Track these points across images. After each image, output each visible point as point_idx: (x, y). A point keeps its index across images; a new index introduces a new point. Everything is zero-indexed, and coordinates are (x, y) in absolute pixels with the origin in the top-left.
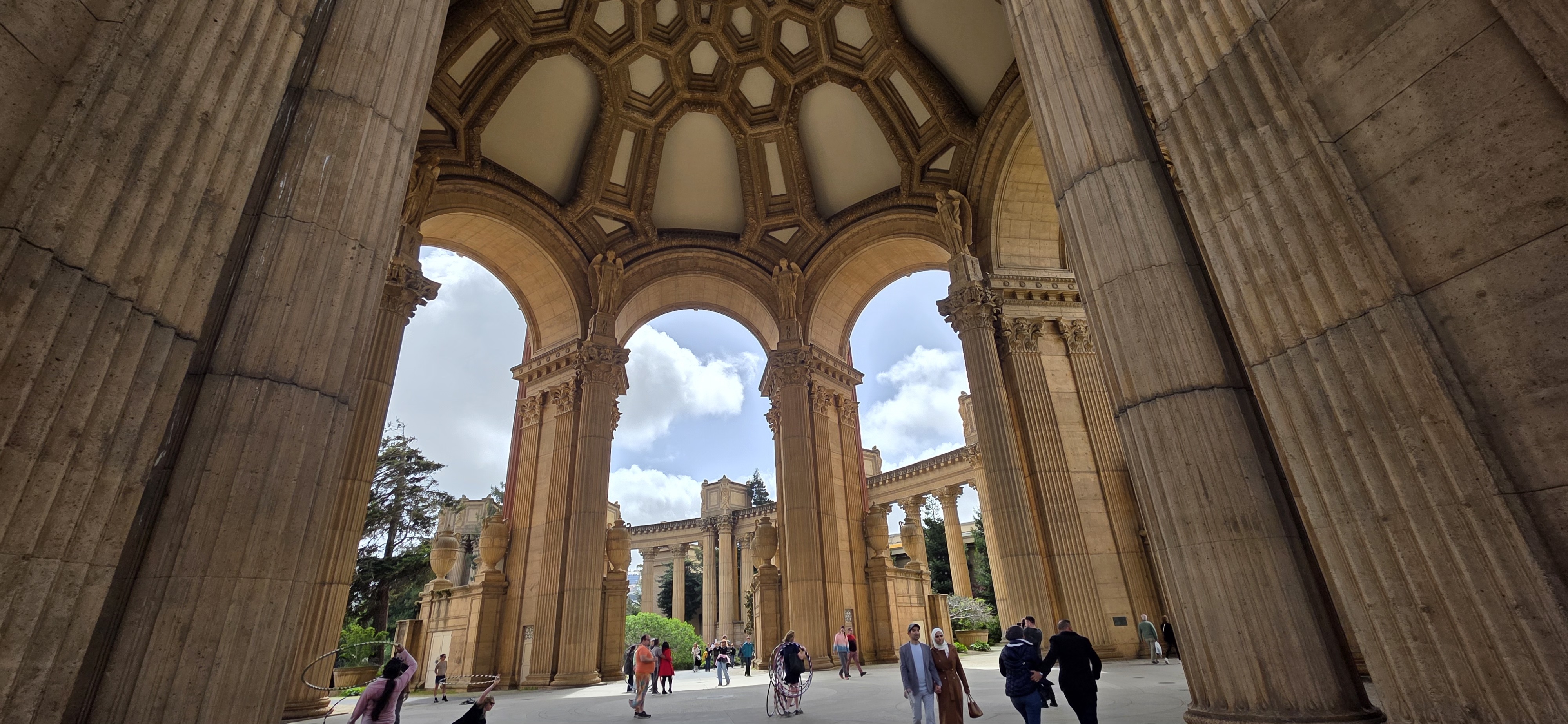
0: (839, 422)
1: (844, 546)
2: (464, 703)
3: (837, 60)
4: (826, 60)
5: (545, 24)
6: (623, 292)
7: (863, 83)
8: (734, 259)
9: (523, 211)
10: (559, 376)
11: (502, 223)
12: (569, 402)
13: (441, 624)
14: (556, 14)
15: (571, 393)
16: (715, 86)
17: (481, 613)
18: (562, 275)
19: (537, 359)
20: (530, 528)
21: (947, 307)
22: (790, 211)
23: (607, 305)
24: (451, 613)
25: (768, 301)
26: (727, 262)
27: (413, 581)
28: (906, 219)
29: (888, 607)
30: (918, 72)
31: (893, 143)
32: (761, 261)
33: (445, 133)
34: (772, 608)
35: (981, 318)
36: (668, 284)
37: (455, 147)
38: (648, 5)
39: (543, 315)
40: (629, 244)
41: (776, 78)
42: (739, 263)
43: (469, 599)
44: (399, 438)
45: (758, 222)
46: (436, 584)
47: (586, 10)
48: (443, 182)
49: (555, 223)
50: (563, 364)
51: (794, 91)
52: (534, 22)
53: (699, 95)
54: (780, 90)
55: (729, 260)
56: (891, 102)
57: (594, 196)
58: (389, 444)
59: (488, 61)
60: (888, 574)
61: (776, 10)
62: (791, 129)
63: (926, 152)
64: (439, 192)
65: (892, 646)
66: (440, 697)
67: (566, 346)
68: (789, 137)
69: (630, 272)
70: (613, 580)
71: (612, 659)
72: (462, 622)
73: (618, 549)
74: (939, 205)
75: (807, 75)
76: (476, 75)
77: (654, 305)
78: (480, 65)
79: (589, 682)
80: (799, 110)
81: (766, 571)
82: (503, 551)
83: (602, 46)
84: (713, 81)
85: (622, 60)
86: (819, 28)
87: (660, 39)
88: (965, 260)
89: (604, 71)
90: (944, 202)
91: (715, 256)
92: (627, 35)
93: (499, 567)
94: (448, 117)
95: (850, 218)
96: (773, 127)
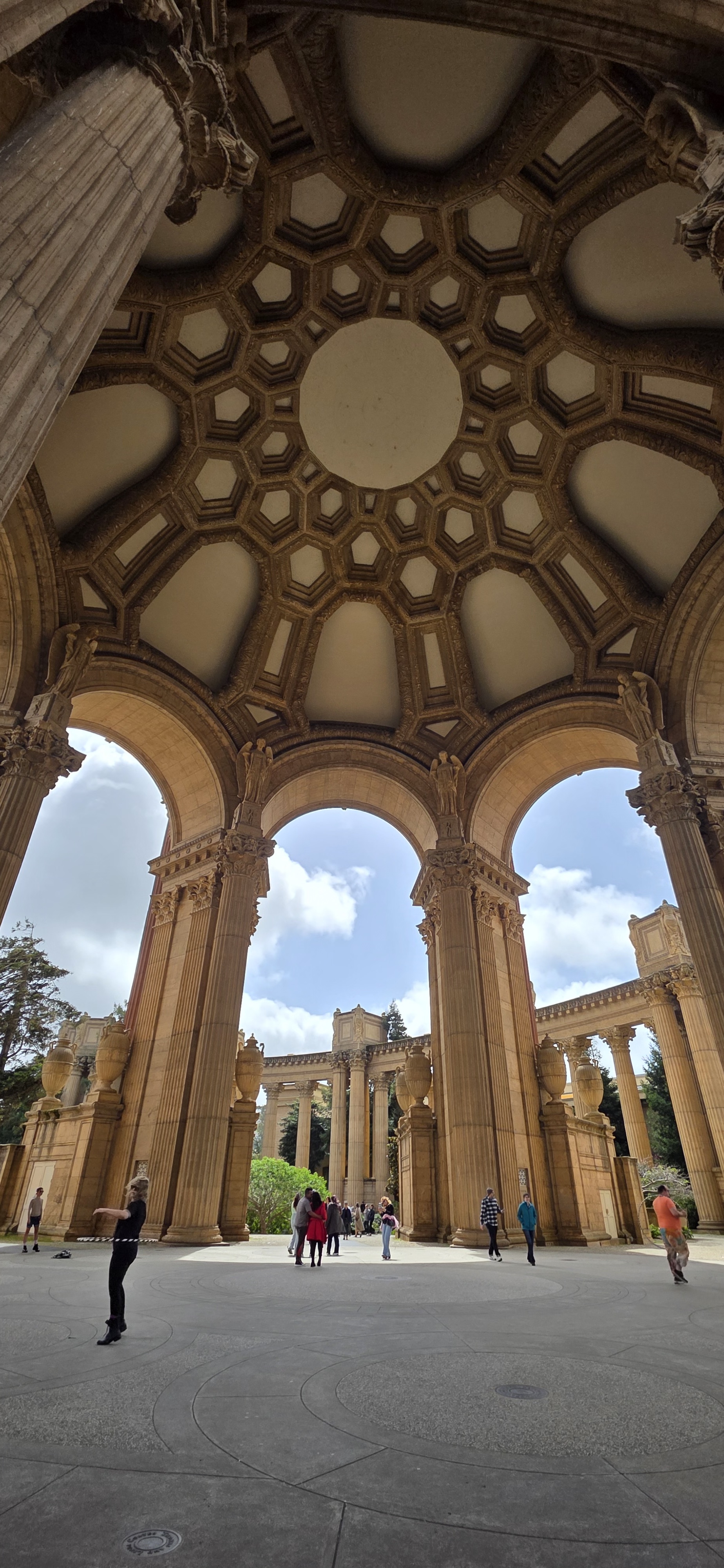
0: (505, 935)
1: (514, 1085)
2: (56, 1257)
3: (504, 546)
4: (492, 546)
5: (213, 511)
6: (271, 783)
7: (532, 567)
8: (389, 752)
9: (175, 694)
10: (198, 870)
11: (154, 705)
12: (208, 898)
13: (45, 1152)
14: (224, 503)
15: (210, 887)
16: (376, 577)
17: (91, 1140)
18: (209, 761)
19: (177, 851)
20: (154, 1041)
21: (640, 798)
22: (451, 703)
23: (254, 794)
24: (57, 1140)
25: (424, 797)
26: (381, 755)
27: (22, 1100)
28: (581, 707)
29: (570, 1168)
30: (593, 552)
31: (566, 628)
32: (417, 755)
33: (107, 611)
34: (425, 1161)
35: (683, 808)
36: (318, 777)
37: (115, 625)
38: (313, 495)
39: (186, 806)
40: (280, 734)
41: (438, 567)
42: (394, 756)
43: (79, 1123)
44: (26, 939)
45: (415, 714)
46: (45, 1103)
47: (253, 499)
48: (100, 657)
49: (206, 708)
50: (204, 857)
51: (457, 580)
52: (203, 509)
53: (359, 585)
54: (442, 580)
55: (383, 753)
56: (562, 586)
57: (247, 683)
58: (17, 944)
59: (154, 545)
60: (569, 1125)
61: (442, 498)
62: (453, 618)
63: (603, 636)
64: (94, 668)
65: (578, 1223)
66: (30, 1245)
67: (207, 837)
68: (450, 625)
69: (280, 763)
70: (241, 1112)
71: (235, 1213)
72: (68, 1150)
73: (249, 1073)
74: (621, 689)
75: (472, 562)
76: (141, 558)
77: (301, 802)
78: (147, 549)
79: (209, 1240)
80: (462, 598)
81: (418, 1113)
82: (122, 1066)
83: (265, 535)
84: (374, 571)
85: (285, 548)
86: (486, 514)
87: (323, 529)
88: (658, 745)
89: (266, 559)
90: (627, 685)
91: (368, 749)
92: (291, 525)
93: (115, 1086)
94: (111, 595)
95: (516, 709)
96: (434, 617)
